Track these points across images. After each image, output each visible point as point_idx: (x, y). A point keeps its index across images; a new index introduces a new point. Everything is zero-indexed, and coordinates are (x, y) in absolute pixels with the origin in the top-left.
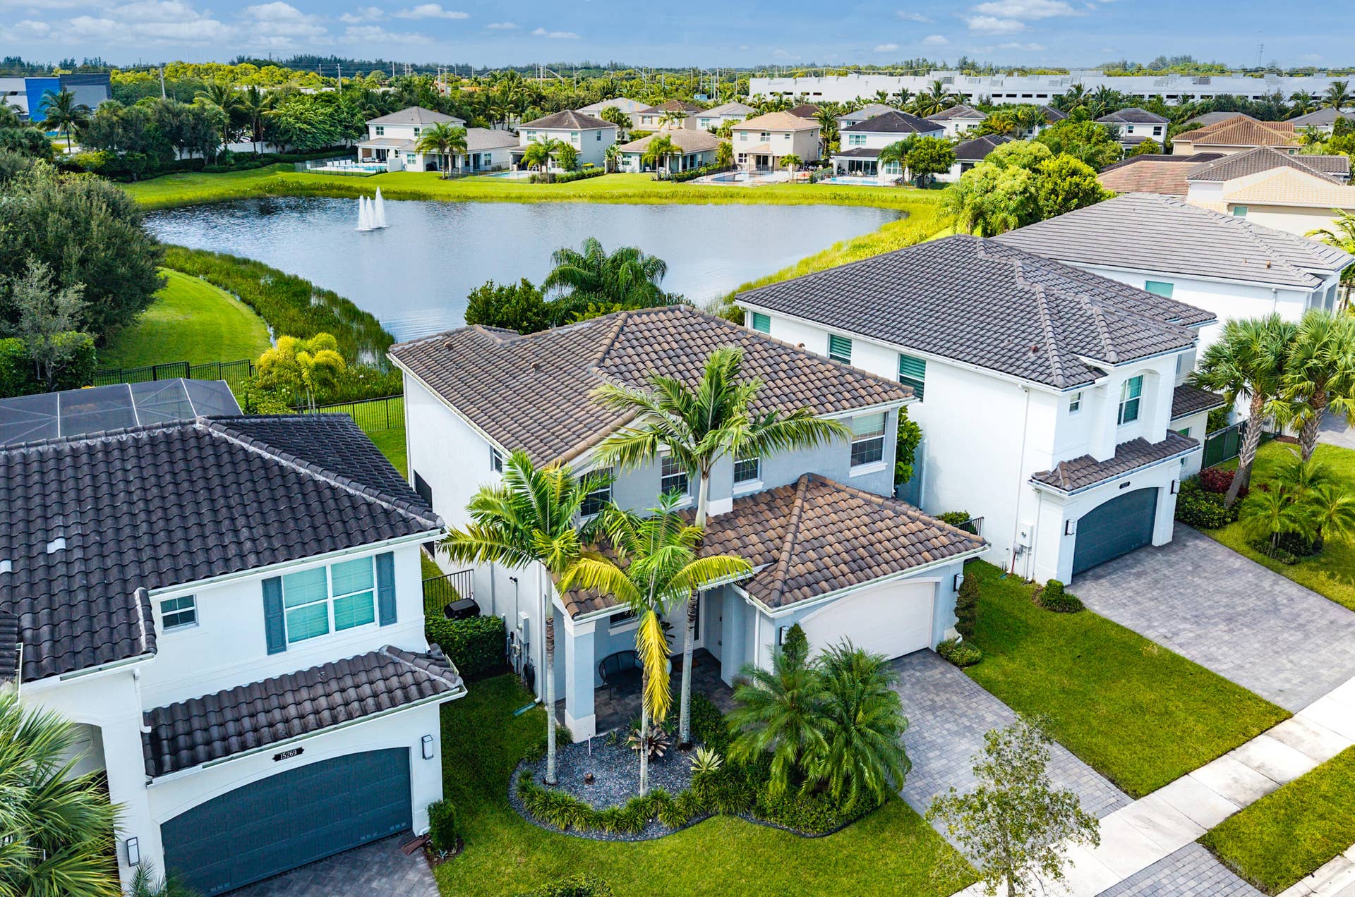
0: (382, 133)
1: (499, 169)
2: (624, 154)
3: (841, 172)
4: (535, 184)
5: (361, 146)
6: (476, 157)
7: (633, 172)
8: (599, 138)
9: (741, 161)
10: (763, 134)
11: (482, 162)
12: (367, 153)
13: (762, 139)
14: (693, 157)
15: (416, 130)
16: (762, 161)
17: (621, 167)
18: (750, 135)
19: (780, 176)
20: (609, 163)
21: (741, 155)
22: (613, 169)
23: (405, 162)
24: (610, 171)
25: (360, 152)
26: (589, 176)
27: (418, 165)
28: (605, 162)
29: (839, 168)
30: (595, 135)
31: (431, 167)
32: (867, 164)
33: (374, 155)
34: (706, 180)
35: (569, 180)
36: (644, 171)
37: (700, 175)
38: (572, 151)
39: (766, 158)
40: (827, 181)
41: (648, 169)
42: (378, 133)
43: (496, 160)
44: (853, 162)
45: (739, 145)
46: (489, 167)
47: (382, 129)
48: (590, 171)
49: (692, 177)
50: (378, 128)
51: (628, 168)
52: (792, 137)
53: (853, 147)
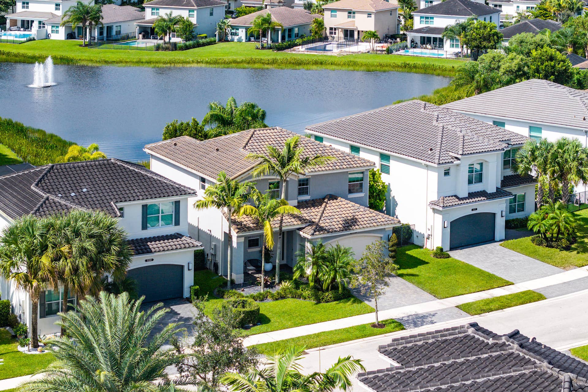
0: (28, 7)
1: (127, 37)
2: (233, 27)
3: (414, 45)
4: (160, 51)
5: (10, 17)
6: (109, 28)
7: (240, 41)
8: (211, 14)
9: (331, 33)
10: (350, 13)
11: (114, 33)
12: (14, 23)
13: (349, 17)
14: (290, 30)
15: (57, 5)
16: (349, 34)
17: (230, 38)
18: (338, 13)
19: (364, 47)
20: (220, 34)
21: (331, 29)
22: (223, 39)
23: (49, 31)
24: (220, 40)
25: (8, 21)
26: (204, 45)
27: (60, 35)
28: (217, 33)
29: (412, 41)
30: (208, 12)
31: (70, 36)
32: (435, 39)
33: (19, 24)
34: (301, 49)
35: (187, 48)
36: (250, 40)
37: (296, 45)
38: (190, 24)
39: (352, 32)
40: (402, 52)
41: (252, 39)
42: (23, 7)
43: (126, 30)
44: (424, 37)
45: (329, 21)
46: (119, 37)
47: (28, 3)
48: (204, 40)
49: (290, 47)
50: (24, 3)
51: (236, 38)
52: (373, 16)
53: (423, 25)
